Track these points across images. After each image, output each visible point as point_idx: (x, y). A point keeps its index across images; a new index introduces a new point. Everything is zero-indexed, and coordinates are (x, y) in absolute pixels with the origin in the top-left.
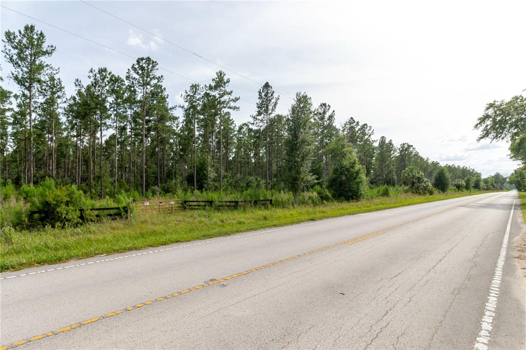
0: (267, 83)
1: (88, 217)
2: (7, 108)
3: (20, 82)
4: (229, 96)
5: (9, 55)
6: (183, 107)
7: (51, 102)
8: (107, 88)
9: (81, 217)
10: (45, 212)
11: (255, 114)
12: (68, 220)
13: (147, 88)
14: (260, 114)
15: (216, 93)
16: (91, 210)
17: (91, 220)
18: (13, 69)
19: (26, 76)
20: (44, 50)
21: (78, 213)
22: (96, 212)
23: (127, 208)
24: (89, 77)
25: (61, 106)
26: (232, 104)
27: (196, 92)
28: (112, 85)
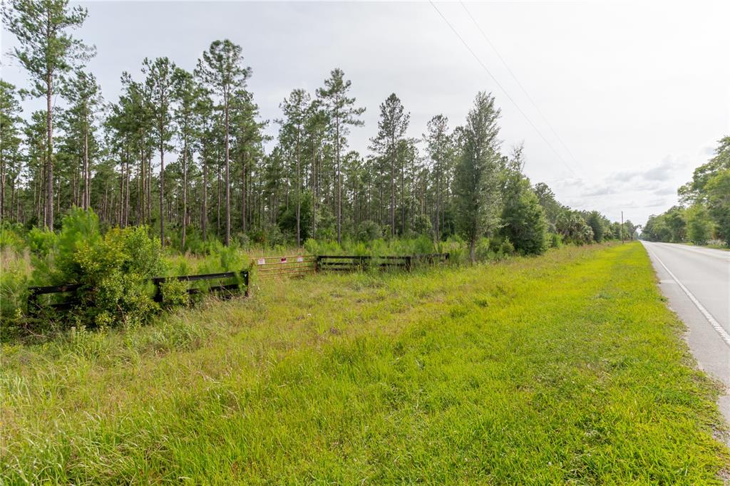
0: (394, 95)
1: (174, 297)
2: (14, 117)
3: (31, 65)
4: (351, 105)
5: (11, 18)
6: (281, 122)
7: (81, 111)
8: (171, 88)
9: (158, 297)
10: (72, 289)
11: (376, 135)
12: (129, 308)
13: (230, 88)
14: (382, 137)
15: (329, 102)
16: (181, 279)
17: (181, 303)
18: (18, 45)
19: (41, 56)
20: (69, 15)
21: (151, 288)
22: (187, 285)
23: (247, 273)
24: (143, 71)
25: (98, 117)
26: (355, 117)
27: (300, 101)
28: (178, 83)
